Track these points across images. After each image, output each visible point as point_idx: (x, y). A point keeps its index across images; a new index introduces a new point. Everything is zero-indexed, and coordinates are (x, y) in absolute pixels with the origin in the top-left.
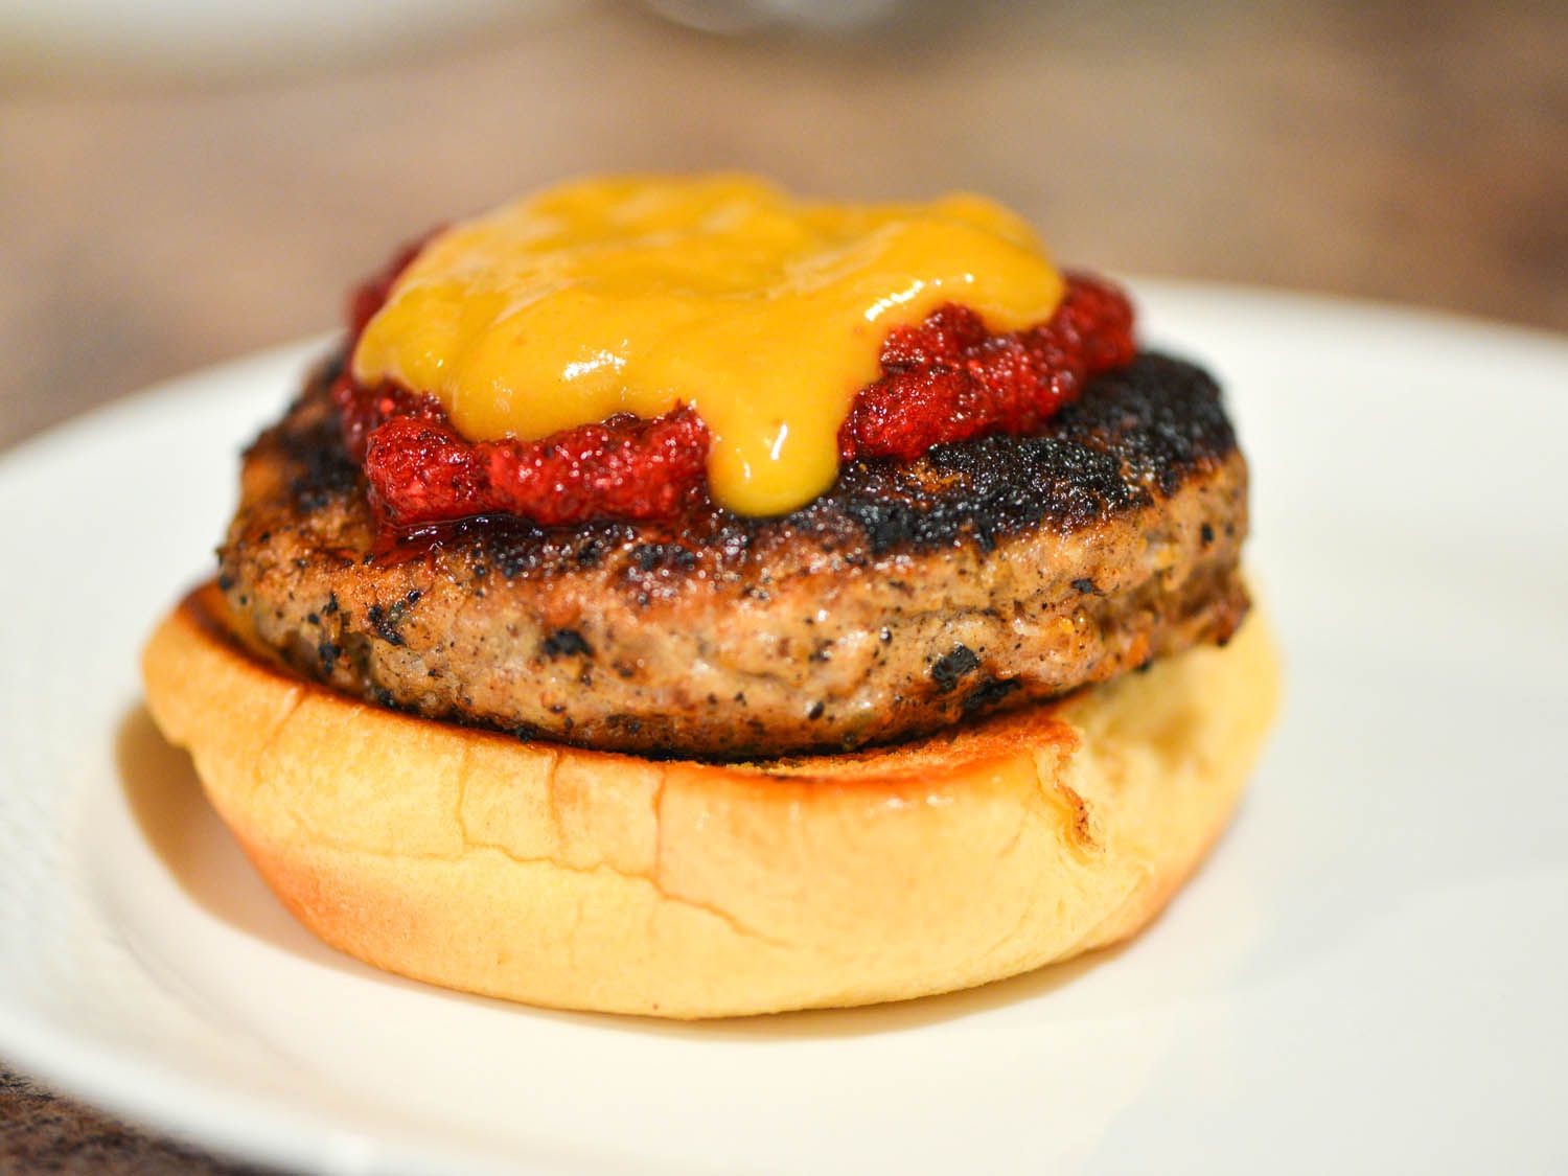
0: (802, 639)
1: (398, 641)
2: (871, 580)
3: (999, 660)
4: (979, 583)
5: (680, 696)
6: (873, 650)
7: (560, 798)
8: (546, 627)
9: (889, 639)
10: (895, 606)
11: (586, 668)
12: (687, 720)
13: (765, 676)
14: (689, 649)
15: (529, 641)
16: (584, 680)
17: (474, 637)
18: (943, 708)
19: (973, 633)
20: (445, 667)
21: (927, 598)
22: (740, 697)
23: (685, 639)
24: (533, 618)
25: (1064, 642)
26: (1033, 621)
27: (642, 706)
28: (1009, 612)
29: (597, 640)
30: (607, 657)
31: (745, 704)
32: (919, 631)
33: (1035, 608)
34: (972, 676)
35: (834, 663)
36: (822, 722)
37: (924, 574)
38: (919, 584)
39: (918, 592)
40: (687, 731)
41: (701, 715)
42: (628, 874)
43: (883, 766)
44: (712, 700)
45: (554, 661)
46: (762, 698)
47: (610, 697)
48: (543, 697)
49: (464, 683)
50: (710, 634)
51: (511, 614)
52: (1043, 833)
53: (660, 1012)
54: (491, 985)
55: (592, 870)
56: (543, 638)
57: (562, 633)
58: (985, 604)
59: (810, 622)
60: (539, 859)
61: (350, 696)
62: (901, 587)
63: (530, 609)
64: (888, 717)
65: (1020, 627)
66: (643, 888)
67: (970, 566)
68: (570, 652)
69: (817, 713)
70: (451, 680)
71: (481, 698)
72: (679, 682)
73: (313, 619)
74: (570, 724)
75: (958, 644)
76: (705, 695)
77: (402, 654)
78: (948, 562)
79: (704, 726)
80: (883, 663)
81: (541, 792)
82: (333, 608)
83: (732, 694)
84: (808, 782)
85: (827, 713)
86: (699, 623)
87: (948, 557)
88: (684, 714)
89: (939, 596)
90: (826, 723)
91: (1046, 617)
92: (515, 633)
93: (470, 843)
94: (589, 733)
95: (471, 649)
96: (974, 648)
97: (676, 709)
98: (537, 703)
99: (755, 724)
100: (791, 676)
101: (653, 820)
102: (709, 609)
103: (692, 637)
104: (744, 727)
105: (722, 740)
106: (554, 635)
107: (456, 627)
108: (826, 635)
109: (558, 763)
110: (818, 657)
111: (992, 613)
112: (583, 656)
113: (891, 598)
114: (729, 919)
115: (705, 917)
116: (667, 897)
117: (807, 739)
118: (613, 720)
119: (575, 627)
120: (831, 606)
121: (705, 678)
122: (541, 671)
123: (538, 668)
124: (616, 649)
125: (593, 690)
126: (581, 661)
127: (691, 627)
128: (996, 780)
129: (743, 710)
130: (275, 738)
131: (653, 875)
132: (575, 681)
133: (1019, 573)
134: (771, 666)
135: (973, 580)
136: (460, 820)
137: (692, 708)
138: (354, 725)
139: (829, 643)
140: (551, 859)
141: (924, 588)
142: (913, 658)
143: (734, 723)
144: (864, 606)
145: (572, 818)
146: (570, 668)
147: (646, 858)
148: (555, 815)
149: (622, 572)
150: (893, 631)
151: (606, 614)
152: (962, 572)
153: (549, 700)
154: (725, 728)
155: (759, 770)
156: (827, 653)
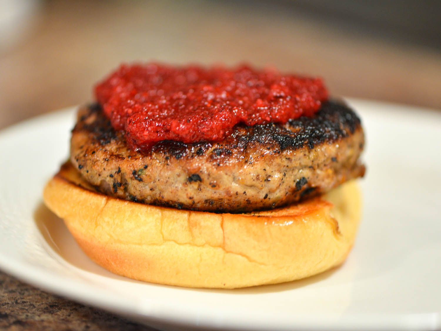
0: (262, 175)
1: (141, 180)
2: (281, 158)
3: (312, 181)
4: (309, 158)
5: (228, 192)
6: (282, 178)
7: (191, 226)
8: (188, 174)
9: (285, 175)
10: (287, 165)
11: (199, 186)
12: (228, 200)
13: (251, 186)
14: (231, 179)
15: (183, 178)
16: (199, 189)
17: (166, 178)
18: (295, 196)
19: (306, 173)
20: (156, 187)
21: (295, 163)
22: (245, 193)
23: (230, 176)
24: (185, 171)
25: (328, 176)
26: (322, 170)
27: (216, 196)
28: (316, 167)
29: (204, 177)
30: (208, 182)
31: (246, 195)
32: (292, 173)
33: (322, 166)
34: (305, 186)
35: (271, 182)
36: (267, 199)
37: (295, 156)
38: (293, 158)
39: (293, 161)
40: (228, 204)
41: (233, 198)
42: (215, 246)
43: (284, 212)
44: (237, 194)
45: (191, 183)
46: (251, 193)
47: (206, 194)
48: (187, 194)
49: (161, 191)
50: (236, 174)
51: (178, 170)
53: (226, 286)
54: (173, 281)
55: (203, 246)
56: (188, 177)
57: (193, 175)
58: (310, 164)
59: (265, 170)
60: (186, 244)
61: (122, 199)
62: (289, 159)
63: (184, 168)
64: (284, 198)
65: (318, 172)
66: (220, 250)
67: (307, 153)
68: (196, 181)
69: (266, 196)
70: (157, 192)
71: (167, 196)
72: (228, 189)
73: (111, 176)
74: (194, 203)
75: (302, 176)
76: (235, 193)
77: (141, 184)
78: (301, 152)
79: (234, 202)
80: (283, 182)
81: (186, 224)
82: (119, 171)
83: (243, 192)
85: (268, 197)
86: (234, 171)
87: (301, 151)
88: (228, 198)
89: (298, 162)
90: (268, 200)
91: (325, 169)
92: (179, 176)
93: (165, 240)
94: (199, 205)
95: (165, 181)
96: (306, 177)
98: (185, 196)
99: (248, 201)
100: (260, 186)
101: (221, 230)
102: (237, 166)
103: (231, 175)
104: (245, 201)
105: (238, 206)
106: (191, 176)
107: (160, 175)
108: (269, 174)
109: (190, 215)
110: (267, 180)
111: (312, 168)
112: (199, 182)
113: (286, 163)
114: (247, 257)
115: (240, 257)
116: (227, 252)
117: (261, 205)
118: (206, 201)
119: (197, 173)
120: (270, 165)
121: (235, 187)
122: (187, 187)
123: (186, 186)
124: (211, 179)
125: (202, 192)
126: (199, 183)
127: (231, 172)
129: (246, 196)
130: (101, 213)
131: (223, 246)
132: (196, 190)
133: (320, 155)
134: (254, 183)
135: (307, 158)
136: (162, 233)
137: (231, 196)
138: (126, 207)
139: (270, 176)
140: (190, 244)
141: (294, 160)
142: (290, 182)
143: (242, 201)
144: (279, 165)
145: (196, 231)
146: (195, 185)
147: (220, 241)
148: (190, 230)
149: (211, 157)
150: (286, 173)
151: (207, 169)
152: (305, 155)
153: (189, 195)
154: (239, 203)
155: (250, 215)
156: (269, 179)
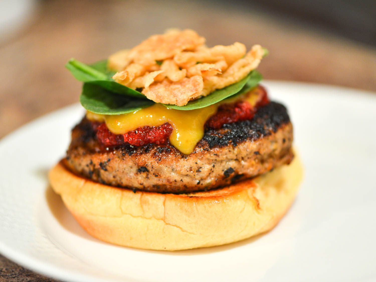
0: (195, 167)
1: (106, 170)
2: (210, 153)
3: (239, 170)
4: (233, 153)
5: (168, 181)
6: (211, 169)
7: (143, 203)
8: (138, 166)
9: (214, 166)
10: (215, 159)
11: (147, 175)
12: (170, 186)
13: (187, 175)
14: (170, 170)
15: (135, 169)
16: (147, 177)
17: (123, 169)
18: (227, 181)
19: (232, 164)
20: (116, 176)
21: (223, 157)
22: (182, 180)
23: (169, 168)
24: (135, 164)
25: (252, 166)
26: (245, 161)
27: (160, 183)
28: (240, 159)
29: (149, 168)
30: (152, 172)
31: (183, 182)
32: (221, 164)
33: (246, 158)
34: (233, 174)
35: (202, 172)
36: (200, 185)
37: (221, 152)
38: (220, 154)
40: (170, 188)
41: (173, 184)
42: (158, 219)
43: (214, 194)
44: (175, 181)
45: (140, 173)
46: (186, 180)
47: (153, 181)
48: (138, 181)
49: (121, 179)
50: (174, 166)
51: (131, 163)
52: (249, 207)
53: (166, 249)
54: (128, 244)
55: (150, 218)
56: (138, 169)
57: (142, 167)
58: (235, 158)
59: (196, 163)
60: (138, 217)
61: (96, 182)
62: (216, 155)
63: (135, 162)
64: (214, 183)
65: (243, 162)
66: (161, 223)
67: (231, 149)
68: (144, 172)
69: (199, 183)
70: (118, 178)
71: (125, 182)
72: (168, 178)
73: (87, 166)
74: (144, 187)
75: (229, 167)
76: (174, 180)
77: (107, 173)
78: (227, 149)
79: (174, 187)
80: (213, 172)
81: (138, 201)
82: (91, 163)
83: (180, 180)
84: (197, 198)
85: (201, 183)
86: (172, 164)
87: (226, 148)
88: (169, 184)
89: (225, 157)
90: (201, 185)
91: (249, 160)
92: (131, 168)
93: (123, 213)
94: (149, 189)
95: (122, 171)
96: (233, 167)
97: (168, 183)
98: (137, 183)
99: (185, 186)
100: (193, 175)
101: (163, 207)
102: (174, 161)
103: (171, 168)
104: (183, 187)
105: (178, 190)
106: (140, 168)
107: (119, 167)
108: (200, 166)
109: (142, 195)
110: (198, 171)
111: (237, 160)
112: (146, 172)
113: (214, 157)
114: (181, 228)
115: (175, 228)
116: (167, 224)
117: (197, 189)
118: (154, 186)
119: (145, 166)
120: (201, 159)
121: (174, 176)
122: (137, 176)
123: (137, 175)
124: (154, 170)
125: (149, 180)
126: (146, 173)
127: (170, 165)
128: (239, 196)
129: (182, 183)
130: (79, 191)
131: (164, 219)
132: (145, 178)
133: (242, 151)
134: (188, 173)
135: (232, 153)
136: (120, 208)
137: (171, 183)
138: (97, 188)
139: (201, 168)
140: (141, 217)
141: (221, 155)
142: (220, 170)
143: (181, 186)
144: (208, 159)
145: (145, 207)
146: (144, 175)
147: (162, 215)
148: (142, 206)
149: (155, 154)
150: (215, 165)
151: (151, 163)
152: (230, 151)
153: (140, 182)
154: (179, 187)
155: (186, 195)
156: (201, 170)
